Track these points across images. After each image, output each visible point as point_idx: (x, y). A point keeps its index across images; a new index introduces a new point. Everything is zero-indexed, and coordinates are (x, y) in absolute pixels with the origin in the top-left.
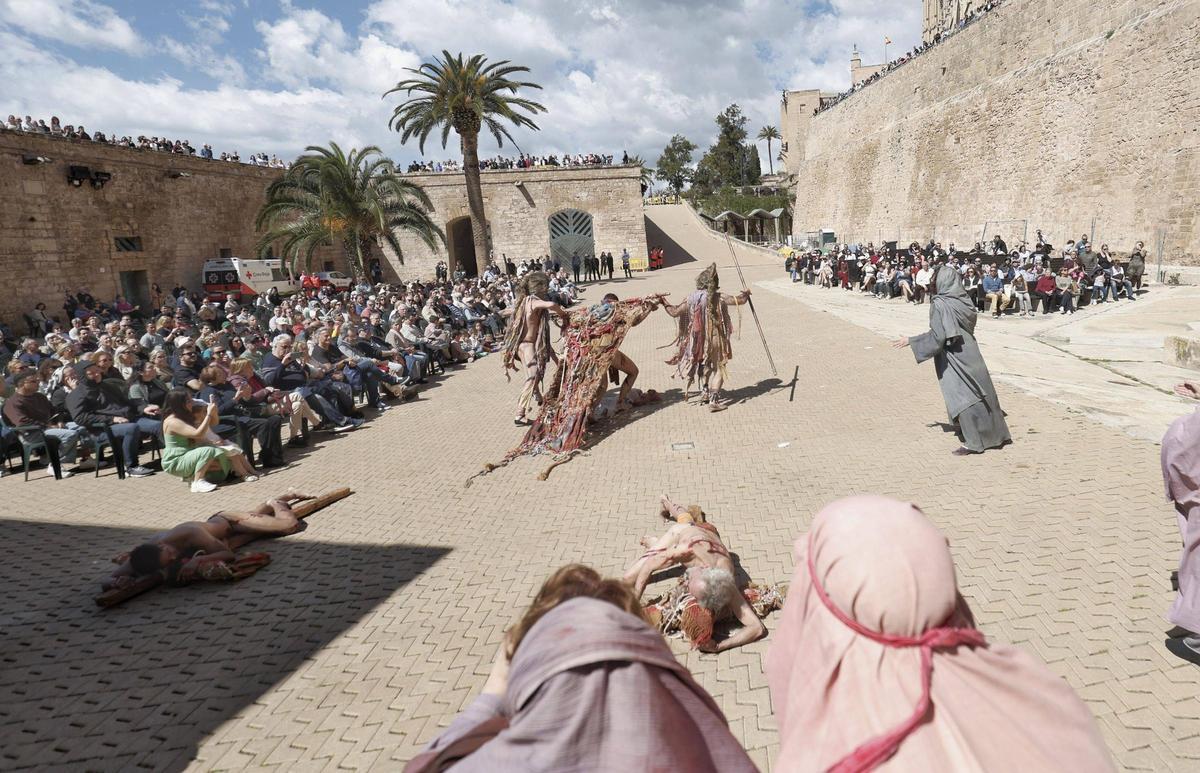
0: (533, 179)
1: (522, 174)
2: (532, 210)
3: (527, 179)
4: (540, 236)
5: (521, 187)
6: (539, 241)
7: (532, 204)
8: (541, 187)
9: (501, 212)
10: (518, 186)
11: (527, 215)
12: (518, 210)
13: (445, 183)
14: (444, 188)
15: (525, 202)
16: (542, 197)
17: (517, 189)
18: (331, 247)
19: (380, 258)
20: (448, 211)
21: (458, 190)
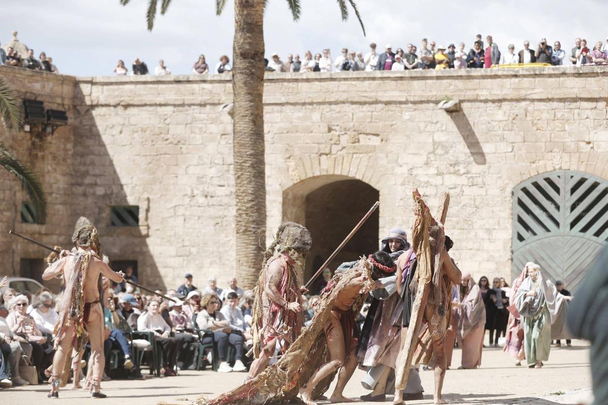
0: (484, 94)
1: (459, 84)
2: (476, 168)
3: (470, 95)
4: (489, 231)
5: (455, 112)
6: (486, 245)
7: (478, 154)
8: (500, 114)
9: (404, 170)
10: (449, 111)
11: (463, 180)
12: (443, 168)
13: (292, 99)
14: (288, 109)
15: (462, 149)
16: (503, 139)
17: (446, 117)
18: (43, 229)
19: (140, 258)
20: (292, 163)
21: (316, 116)
